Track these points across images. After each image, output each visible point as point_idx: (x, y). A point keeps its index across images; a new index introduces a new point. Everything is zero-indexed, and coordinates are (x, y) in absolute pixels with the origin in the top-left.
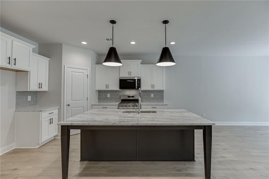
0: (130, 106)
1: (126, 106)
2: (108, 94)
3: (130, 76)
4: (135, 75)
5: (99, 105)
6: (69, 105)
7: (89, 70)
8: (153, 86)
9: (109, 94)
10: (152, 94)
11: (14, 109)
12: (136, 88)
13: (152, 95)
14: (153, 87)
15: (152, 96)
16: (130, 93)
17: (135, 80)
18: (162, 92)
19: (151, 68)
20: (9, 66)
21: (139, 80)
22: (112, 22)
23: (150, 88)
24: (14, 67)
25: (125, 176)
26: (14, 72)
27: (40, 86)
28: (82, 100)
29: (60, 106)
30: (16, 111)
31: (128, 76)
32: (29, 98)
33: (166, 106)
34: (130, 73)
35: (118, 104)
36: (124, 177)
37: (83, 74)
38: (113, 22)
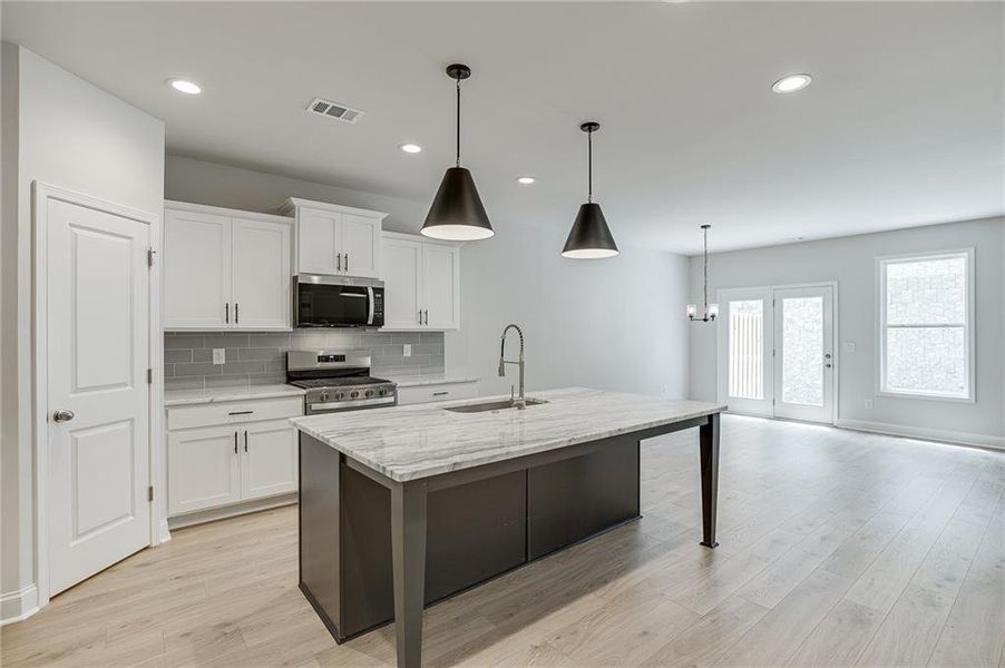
0: (354, 396)
1: (338, 398)
2: (215, 351)
3: (342, 273)
5: (211, 402)
7: (155, 225)
8: (422, 315)
10: (405, 346)
12: (370, 322)
13: (408, 350)
14: (423, 320)
15: (405, 355)
16: (325, 342)
17: (363, 290)
18: (437, 336)
19: (416, 249)
21: (379, 291)
23: (411, 325)
28: (125, 384)
31: (336, 273)
33: (475, 386)
34: (342, 261)
37: (126, 241)
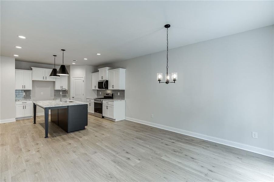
2: (100, 92)
3: (102, 80)
6: (73, 98)
7: (84, 77)
8: (113, 86)
11: (53, 97)
12: (104, 88)
15: (118, 95)
19: (113, 72)
20: (43, 80)
21: (105, 82)
24: (46, 80)
27: (62, 88)
28: (80, 95)
32: (61, 93)
37: (81, 80)
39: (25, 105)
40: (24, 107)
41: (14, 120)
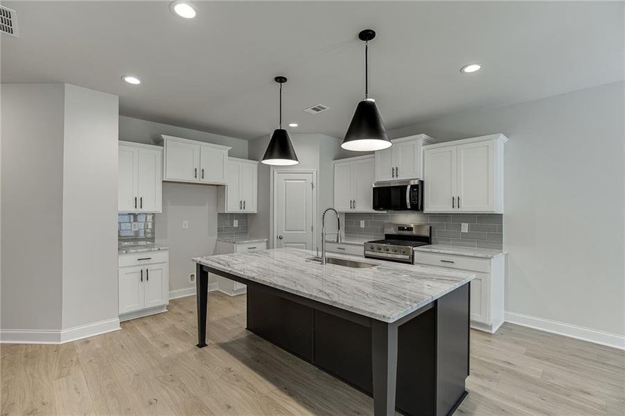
0: (387, 250)
2: (361, 221)
3: (395, 179)
4: (408, 175)
6: (281, 238)
7: (315, 173)
8: (456, 201)
9: (363, 221)
10: (463, 224)
11: (216, 237)
12: (409, 207)
13: (465, 228)
14: (456, 204)
17: (407, 186)
18: (495, 218)
19: (452, 151)
20: (197, 181)
22: (279, 80)
23: (447, 208)
24: (202, 181)
25: (261, 375)
26: (215, 187)
27: (243, 205)
28: (303, 231)
29: (269, 239)
30: (217, 240)
31: (392, 179)
32: (236, 223)
34: (395, 171)
35: (363, 244)
36: (258, 376)
37: (304, 181)
38: (281, 80)
39: (146, 267)
40: (144, 276)
41: (114, 325)
